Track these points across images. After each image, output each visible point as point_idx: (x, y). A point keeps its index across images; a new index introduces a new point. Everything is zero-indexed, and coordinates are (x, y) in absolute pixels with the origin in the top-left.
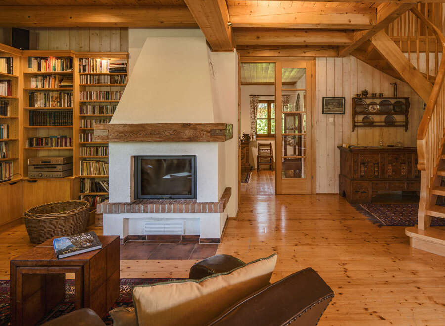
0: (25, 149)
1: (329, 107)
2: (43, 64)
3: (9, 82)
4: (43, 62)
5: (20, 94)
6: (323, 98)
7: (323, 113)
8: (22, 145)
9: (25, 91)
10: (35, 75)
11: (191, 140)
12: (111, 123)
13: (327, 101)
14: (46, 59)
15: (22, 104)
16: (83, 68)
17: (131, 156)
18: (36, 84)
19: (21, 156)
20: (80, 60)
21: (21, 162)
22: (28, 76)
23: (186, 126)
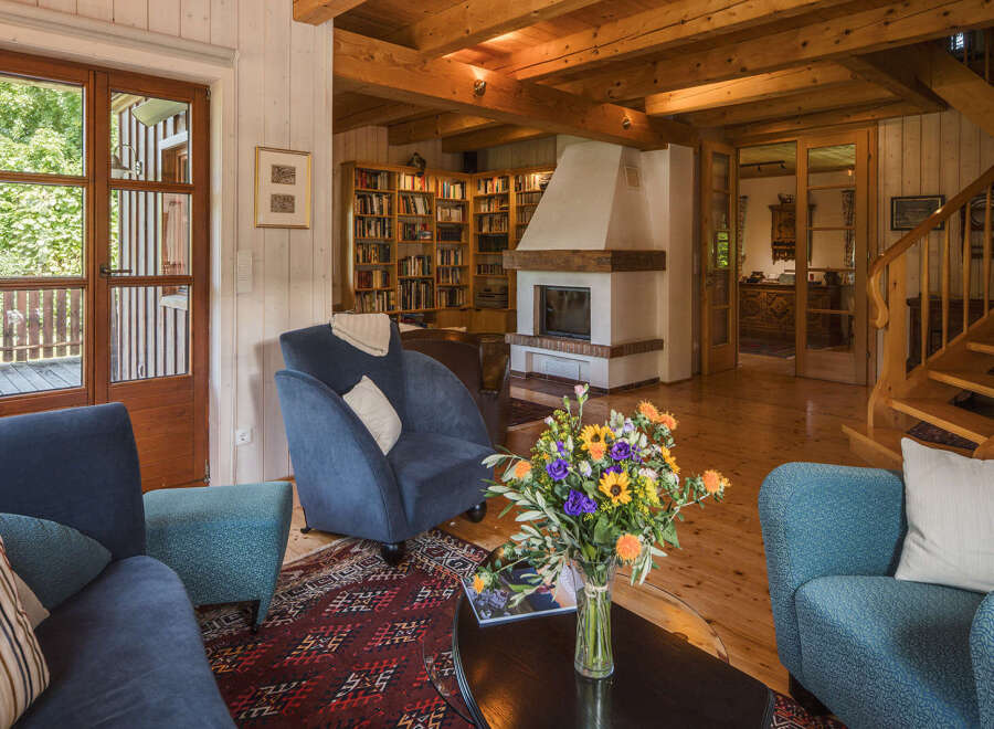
0: (475, 277)
1: (906, 216)
2: (489, 185)
3: (463, 206)
4: (489, 183)
5: (471, 220)
6: (892, 199)
7: (892, 229)
8: (472, 272)
9: (475, 215)
10: (484, 198)
11: (581, 269)
12: (518, 249)
13: (901, 205)
14: (491, 180)
15: (472, 230)
16: (519, 187)
17: (535, 286)
18: (484, 208)
19: (471, 283)
20: (517, 178)
21: (471, 288)
22: (478, 199)
23: (575, 252)
